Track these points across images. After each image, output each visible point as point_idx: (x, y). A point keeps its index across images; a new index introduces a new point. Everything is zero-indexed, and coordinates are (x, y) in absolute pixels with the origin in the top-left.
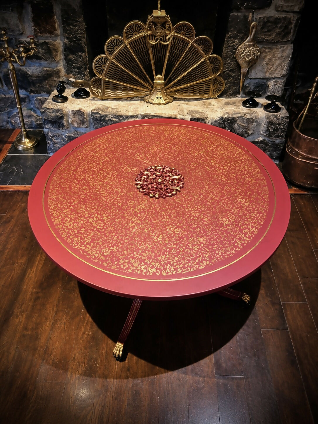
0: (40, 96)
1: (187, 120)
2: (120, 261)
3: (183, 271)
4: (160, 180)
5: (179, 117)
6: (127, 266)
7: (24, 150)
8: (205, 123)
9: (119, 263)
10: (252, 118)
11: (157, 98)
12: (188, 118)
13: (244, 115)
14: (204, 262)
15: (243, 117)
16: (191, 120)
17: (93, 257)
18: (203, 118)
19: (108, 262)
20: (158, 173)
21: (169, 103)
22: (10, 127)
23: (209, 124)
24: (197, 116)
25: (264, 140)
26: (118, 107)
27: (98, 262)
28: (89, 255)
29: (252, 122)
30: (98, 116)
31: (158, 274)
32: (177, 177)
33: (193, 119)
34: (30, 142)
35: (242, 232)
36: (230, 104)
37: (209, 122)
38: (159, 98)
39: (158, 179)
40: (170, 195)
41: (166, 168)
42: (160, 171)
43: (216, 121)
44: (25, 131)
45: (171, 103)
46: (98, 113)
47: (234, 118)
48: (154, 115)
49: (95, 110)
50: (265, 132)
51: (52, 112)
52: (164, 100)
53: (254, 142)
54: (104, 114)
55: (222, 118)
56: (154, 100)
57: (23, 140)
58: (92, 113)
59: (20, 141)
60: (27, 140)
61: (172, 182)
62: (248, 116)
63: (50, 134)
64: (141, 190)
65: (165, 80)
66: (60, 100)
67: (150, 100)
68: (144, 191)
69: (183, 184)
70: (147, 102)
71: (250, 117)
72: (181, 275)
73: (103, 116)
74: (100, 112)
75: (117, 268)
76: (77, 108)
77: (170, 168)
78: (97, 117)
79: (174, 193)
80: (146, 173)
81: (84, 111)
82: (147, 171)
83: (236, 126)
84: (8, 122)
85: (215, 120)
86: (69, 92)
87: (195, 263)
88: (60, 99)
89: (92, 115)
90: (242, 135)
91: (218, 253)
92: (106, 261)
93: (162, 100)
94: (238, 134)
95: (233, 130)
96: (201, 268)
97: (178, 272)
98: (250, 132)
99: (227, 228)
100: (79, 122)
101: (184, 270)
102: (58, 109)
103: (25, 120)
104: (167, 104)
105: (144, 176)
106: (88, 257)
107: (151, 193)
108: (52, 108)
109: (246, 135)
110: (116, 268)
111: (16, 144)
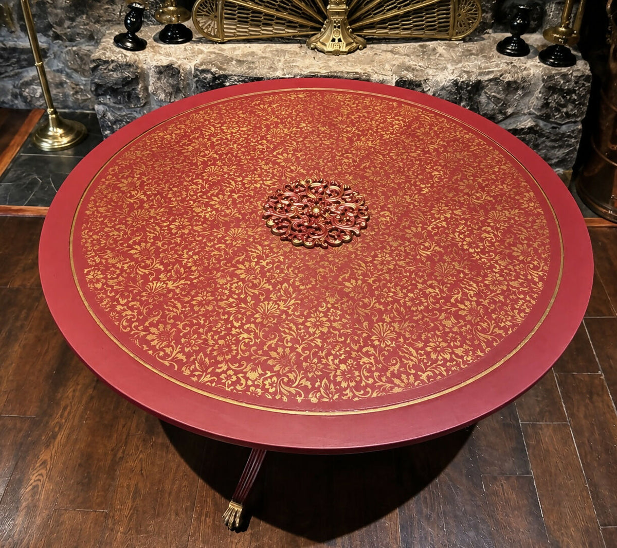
0: (75, 46)
1: (389, 84)
2: (219, 366)
3: (355, 396)
4: (316, 211)
5: (375, 78)
6: (234, 378)
7: (54, 150)
8: (423, 91)
9: (218, 371)
10: (515, 82)
11: (333, 40)
12: (392, 80)
13: (501, 76)
14: (404, 377)
15: (499, 79)
16: (397, 83)
17: (162, 354)
18: (420, 81)
19: (193, 367)
20: (312, 196)
21: (356, 50)
22: (20, 104)
23: (430, 93)
24: (410, 76)
25: (537, 125)
26: (250, 58)
27: (172, 366)
28: (153, 348)
29: (517, 89)
30: (209, 76)
31: (299, 399)
32: (353, 205)
33: (401, 83)
34: (66, 134)
35: (490, 318)
36: (474, 54)
37: (430, 89)
38: (337, 41)
39: (313, 208)
40: (337, 242)
41: (332, 185)
42: (316, 192)
43: (443, 88)
44: (55, 112)
45: (360, 50)
46: (207, 71)
47: (479, 82)
48: (326, 74)
49: (201, 64)
50: (539, 110)
51: (114, 70)
52: (347, 45)
53: (515, 132)
54: (221, 73)
55: (456, 83)
56: (325, 45)
57: (49, 131)
58: (196, 70)
59: (43, 132)
60: (60, 131)
61: (343, 214)
62: (508, 78)
63: (109, 115)
64: (275, 230)
65: (348, 4)
66: (129, 45)
67: (319, 45)
68: (281, 231)
69: (367, 220)
70: (313, 49)
71: (510, 79)
72: (350, 404)
73: (219, 77)
74: (214, 69)
75: (212, 382)
76: (165, 62)
77: (339, 186)
78: (205, 79)
79: (347, 238)
80: (287, 194)
81: (179, 66)
82: (291, 190)
83: (483, 99)
84: (15, 96)
85: (441, 85)
86: (148, 32)
87: (384, 379)
88: (130, 42)
89: (196, 76)
90: (492, 118)
91: (437, 360)
92: (189, 363)
93: (343, 43)
94: (485, 115)
95: (475, 107)
96: (396, 390)
97: (345, 398)
98: (510, 111)
99: (457, 307)
100: (169, 90)
101: (357, 393)
102: (127, 63)
103: (54, 92)
104: (354, 52)
105: (283, 202)
106: (151, 352)
107: (295, 237)
108: (113, 61)
109: (500, 117)
110: (208, 381)
111: (36, 137)
